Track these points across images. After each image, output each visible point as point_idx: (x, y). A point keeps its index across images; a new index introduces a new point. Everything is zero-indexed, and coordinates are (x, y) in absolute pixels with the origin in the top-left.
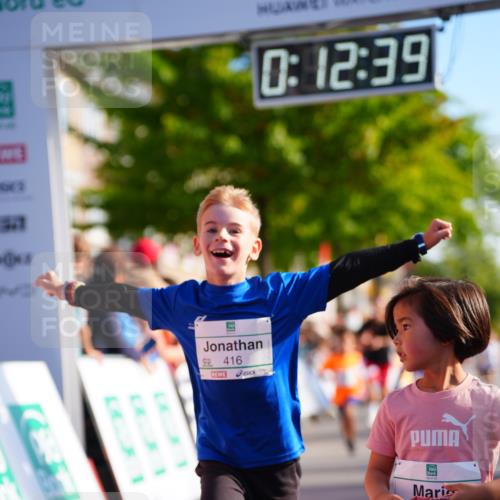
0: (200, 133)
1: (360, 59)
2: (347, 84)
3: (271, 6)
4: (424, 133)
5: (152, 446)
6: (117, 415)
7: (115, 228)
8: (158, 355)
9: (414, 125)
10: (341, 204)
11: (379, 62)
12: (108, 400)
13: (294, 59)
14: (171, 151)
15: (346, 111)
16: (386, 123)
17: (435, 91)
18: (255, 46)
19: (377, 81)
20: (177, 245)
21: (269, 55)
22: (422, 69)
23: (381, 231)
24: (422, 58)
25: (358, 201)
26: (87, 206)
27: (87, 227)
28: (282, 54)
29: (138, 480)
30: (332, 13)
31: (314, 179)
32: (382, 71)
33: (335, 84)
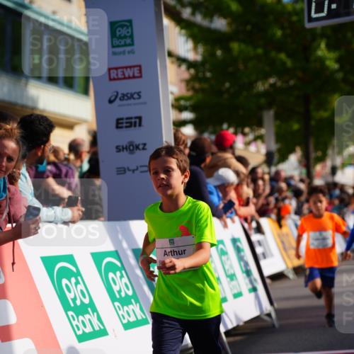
7: (198, 124)
29: (224, 300)
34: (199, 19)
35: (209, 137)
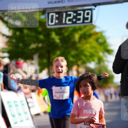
0: (33, 34)
1: (74, 16)
2: (70, 22)
3: (51, 2)
4: (90, 36)
5: (20, 114)
6: (10, 106)
7: (11, 58)
8: (22, 91)
9: (87, 33)
10: (69, 53)
11: (79, 17)
12: (8, 102)
13: (57, 16)
14: (26, 38)
15: (70, 29)
16: (80, 32)
17: (93, 25)
18: (47, 12)
19: (78, 22)
20: (27, 63)
21: (51, 14)
22: (89, 19)
23: (79, 60)
24: (89, 16)
25: (73, 53)
26: (4, 52)
27: (3, 58)
28: (54, 14)
29: (16, 123)
30: (67, 4)
31: (62, 46)
32: (79, 19)
33: (67, 22)
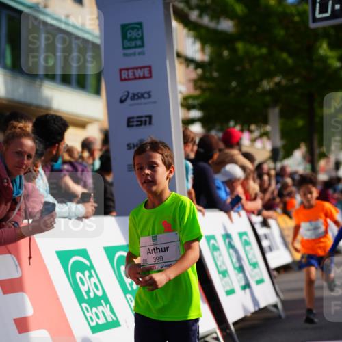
14: (247, 66)
26: (190, 108)
34: (206, 20)
35: (216, 134)
